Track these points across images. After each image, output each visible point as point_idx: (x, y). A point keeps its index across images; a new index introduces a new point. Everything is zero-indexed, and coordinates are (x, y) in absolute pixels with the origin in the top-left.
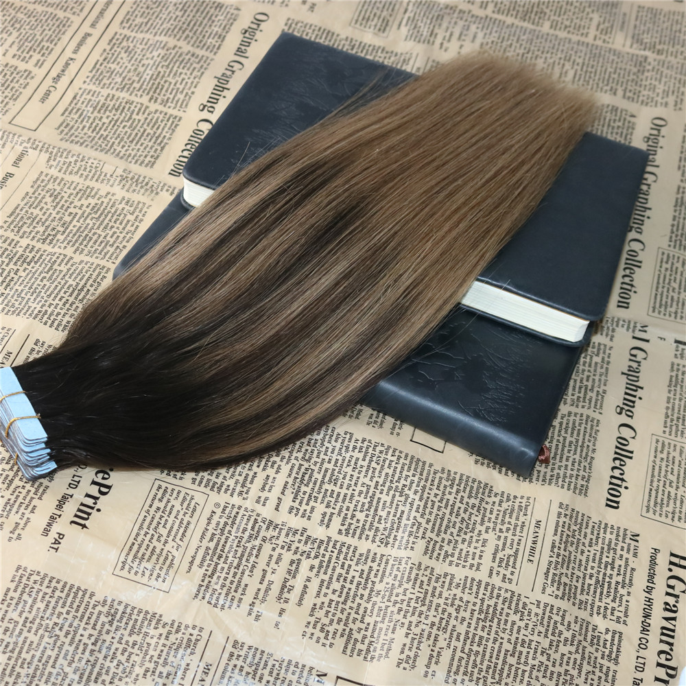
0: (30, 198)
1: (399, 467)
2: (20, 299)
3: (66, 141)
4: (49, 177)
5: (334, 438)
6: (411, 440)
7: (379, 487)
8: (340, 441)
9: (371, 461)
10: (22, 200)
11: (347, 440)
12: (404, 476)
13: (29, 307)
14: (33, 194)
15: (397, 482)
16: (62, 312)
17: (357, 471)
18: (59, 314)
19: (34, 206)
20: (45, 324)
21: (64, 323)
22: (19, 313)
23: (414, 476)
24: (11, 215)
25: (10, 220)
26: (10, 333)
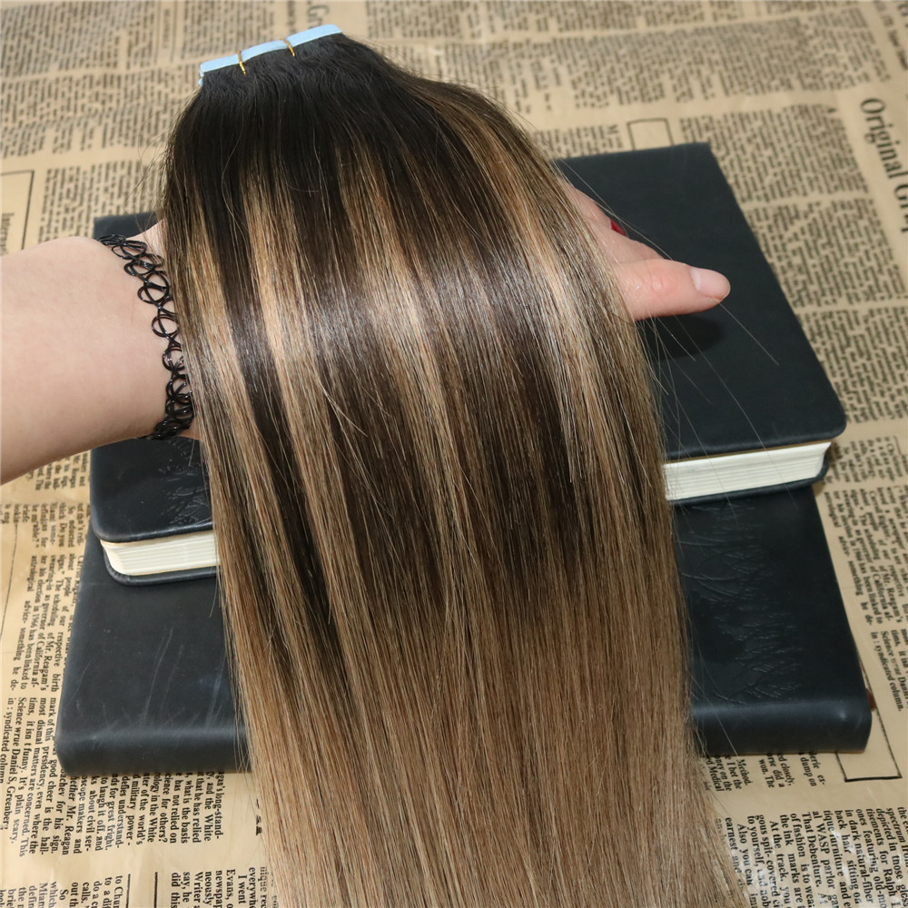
0: (36, 609)
1: (862, 841)
2: (106, 807)
3: (47, 486)
4: (48, 561)
5: (737, 837)
6: (847, 781)
7: (850, 893)
8: (749, 837)
9: (813, 851)
10: (25, 619)
11: (758, 831)
12: (878, 855)
13: (131, 818)
14: (38, 600)
15: (871, 871)
16: (191, 805)
17: (800, 878)
18: (186, 811)
19: (48, 620)
20: (173, 840)
21: (202, 824)
22: (119, 837)
23: (893, 848)
24: (19, 653)
25: (21, 663)
26: (124, 884)
